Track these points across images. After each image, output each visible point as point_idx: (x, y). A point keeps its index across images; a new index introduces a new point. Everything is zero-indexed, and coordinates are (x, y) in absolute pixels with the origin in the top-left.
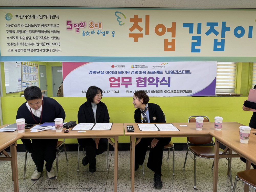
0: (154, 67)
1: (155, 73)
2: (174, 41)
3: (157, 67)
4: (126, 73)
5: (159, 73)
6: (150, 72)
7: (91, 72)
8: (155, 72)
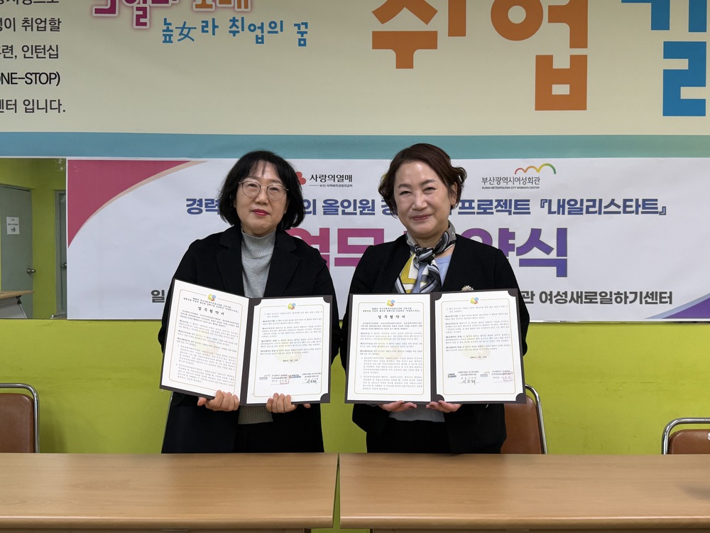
1: (494, 210)
2: (579, 64)
3: (503, 184)
4: (358, 210)
5: (513, 210)
6: (471, 207)
8: (495, 204)
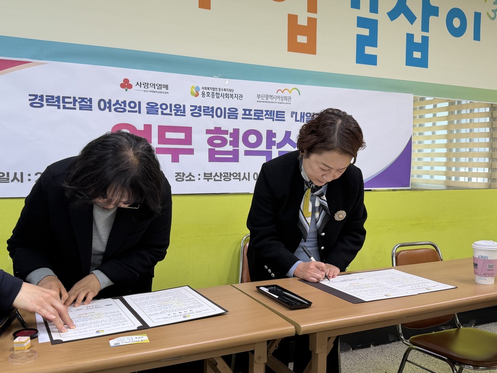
0: (260, 99)
1: (264, 117)
2: (312, 23)
3: (270, 100)
4: (173, 112)
5: (275, 118)
6: (250, 115)
7: (37, 101)
8: (264, 113)
